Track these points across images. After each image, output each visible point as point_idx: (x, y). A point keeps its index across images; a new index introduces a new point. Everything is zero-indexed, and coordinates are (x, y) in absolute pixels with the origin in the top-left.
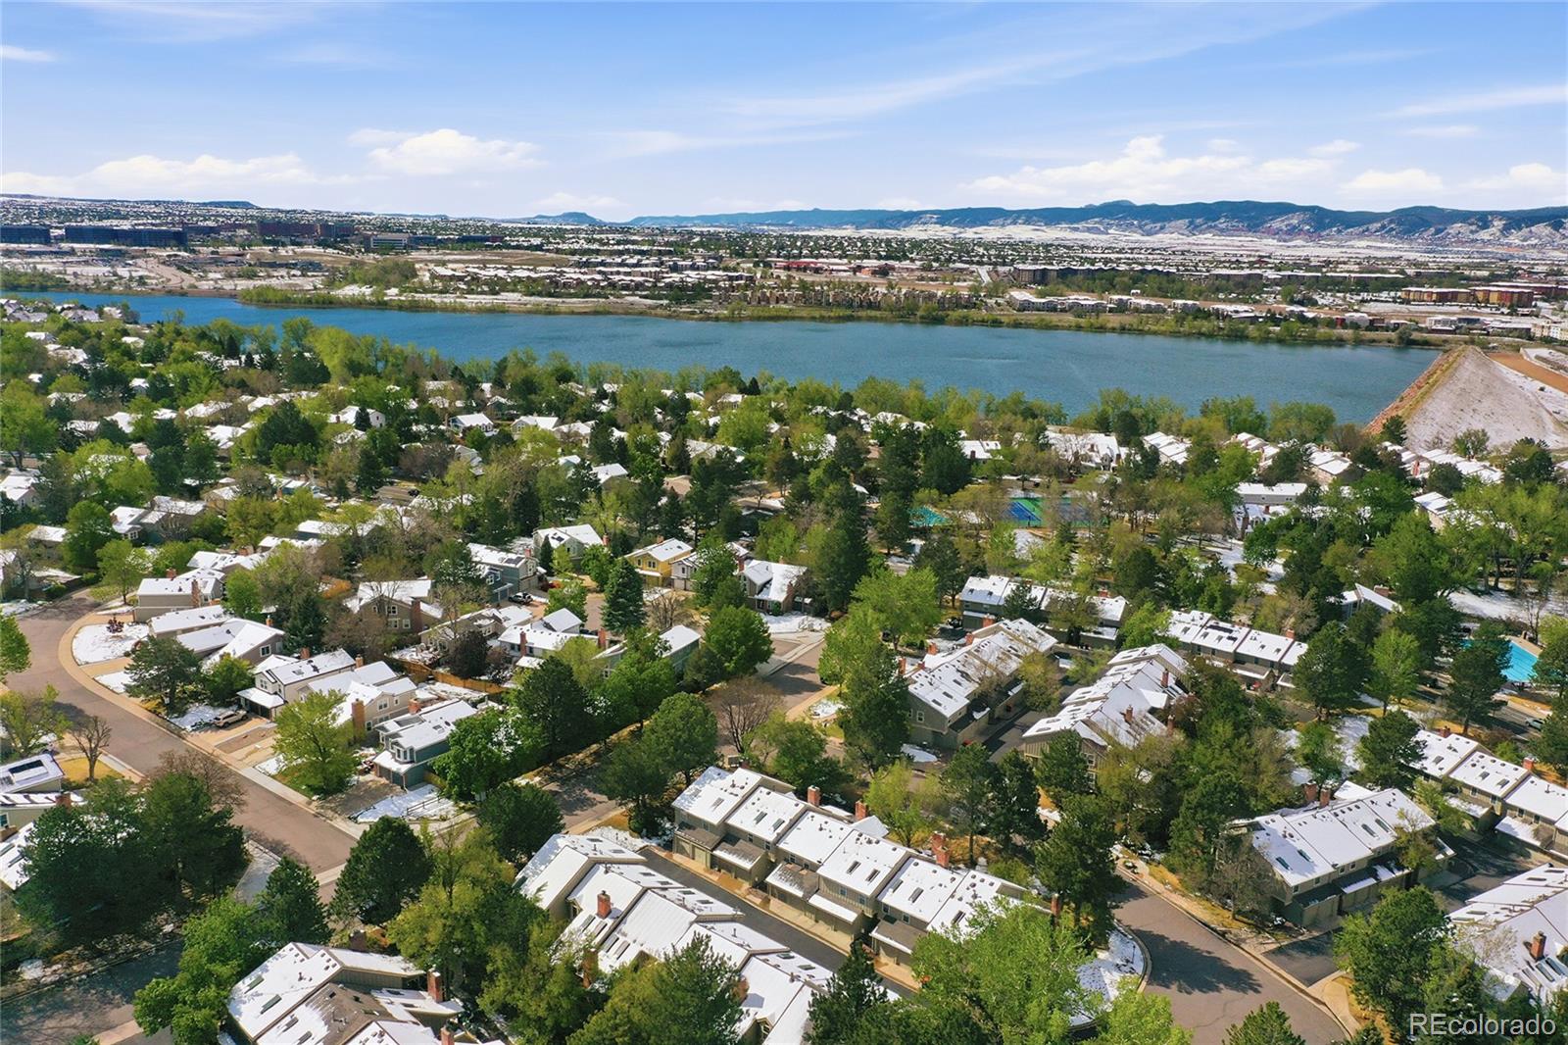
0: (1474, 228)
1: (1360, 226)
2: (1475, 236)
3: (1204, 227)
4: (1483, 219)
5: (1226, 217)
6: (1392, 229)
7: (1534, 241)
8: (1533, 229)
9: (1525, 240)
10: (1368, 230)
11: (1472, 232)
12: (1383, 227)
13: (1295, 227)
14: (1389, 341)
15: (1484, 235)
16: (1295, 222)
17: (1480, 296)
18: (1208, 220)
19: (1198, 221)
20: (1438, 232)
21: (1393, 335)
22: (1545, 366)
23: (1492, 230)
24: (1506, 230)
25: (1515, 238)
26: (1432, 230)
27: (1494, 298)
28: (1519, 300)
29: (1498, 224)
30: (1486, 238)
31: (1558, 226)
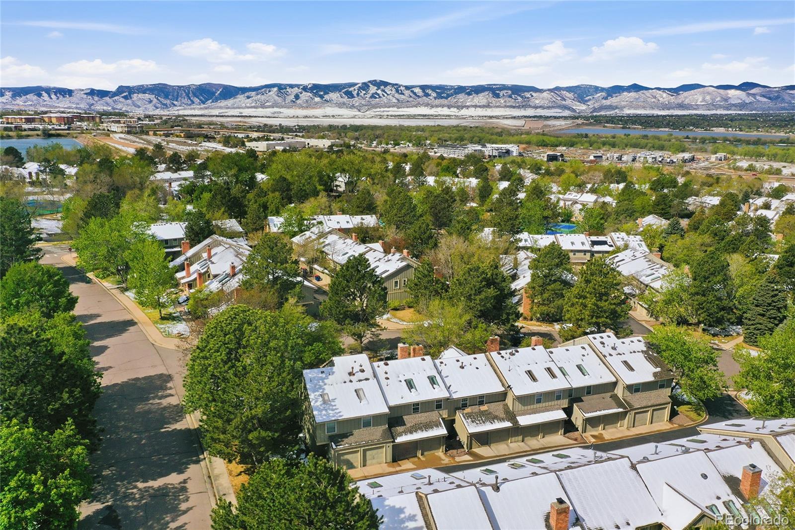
7: (30, 103)
8: (28, 97)
9: (25, 102)
14: (38, 135)
17: (46, 119)
21: (39, 133)
22: (127, 142)
23: (6, 97)
24: (14, 97)
25: (19, 101)
27: (54, 120)
28: (68, 121)
29: (8, 94)
30: (5, 101)
31: (40, 95)
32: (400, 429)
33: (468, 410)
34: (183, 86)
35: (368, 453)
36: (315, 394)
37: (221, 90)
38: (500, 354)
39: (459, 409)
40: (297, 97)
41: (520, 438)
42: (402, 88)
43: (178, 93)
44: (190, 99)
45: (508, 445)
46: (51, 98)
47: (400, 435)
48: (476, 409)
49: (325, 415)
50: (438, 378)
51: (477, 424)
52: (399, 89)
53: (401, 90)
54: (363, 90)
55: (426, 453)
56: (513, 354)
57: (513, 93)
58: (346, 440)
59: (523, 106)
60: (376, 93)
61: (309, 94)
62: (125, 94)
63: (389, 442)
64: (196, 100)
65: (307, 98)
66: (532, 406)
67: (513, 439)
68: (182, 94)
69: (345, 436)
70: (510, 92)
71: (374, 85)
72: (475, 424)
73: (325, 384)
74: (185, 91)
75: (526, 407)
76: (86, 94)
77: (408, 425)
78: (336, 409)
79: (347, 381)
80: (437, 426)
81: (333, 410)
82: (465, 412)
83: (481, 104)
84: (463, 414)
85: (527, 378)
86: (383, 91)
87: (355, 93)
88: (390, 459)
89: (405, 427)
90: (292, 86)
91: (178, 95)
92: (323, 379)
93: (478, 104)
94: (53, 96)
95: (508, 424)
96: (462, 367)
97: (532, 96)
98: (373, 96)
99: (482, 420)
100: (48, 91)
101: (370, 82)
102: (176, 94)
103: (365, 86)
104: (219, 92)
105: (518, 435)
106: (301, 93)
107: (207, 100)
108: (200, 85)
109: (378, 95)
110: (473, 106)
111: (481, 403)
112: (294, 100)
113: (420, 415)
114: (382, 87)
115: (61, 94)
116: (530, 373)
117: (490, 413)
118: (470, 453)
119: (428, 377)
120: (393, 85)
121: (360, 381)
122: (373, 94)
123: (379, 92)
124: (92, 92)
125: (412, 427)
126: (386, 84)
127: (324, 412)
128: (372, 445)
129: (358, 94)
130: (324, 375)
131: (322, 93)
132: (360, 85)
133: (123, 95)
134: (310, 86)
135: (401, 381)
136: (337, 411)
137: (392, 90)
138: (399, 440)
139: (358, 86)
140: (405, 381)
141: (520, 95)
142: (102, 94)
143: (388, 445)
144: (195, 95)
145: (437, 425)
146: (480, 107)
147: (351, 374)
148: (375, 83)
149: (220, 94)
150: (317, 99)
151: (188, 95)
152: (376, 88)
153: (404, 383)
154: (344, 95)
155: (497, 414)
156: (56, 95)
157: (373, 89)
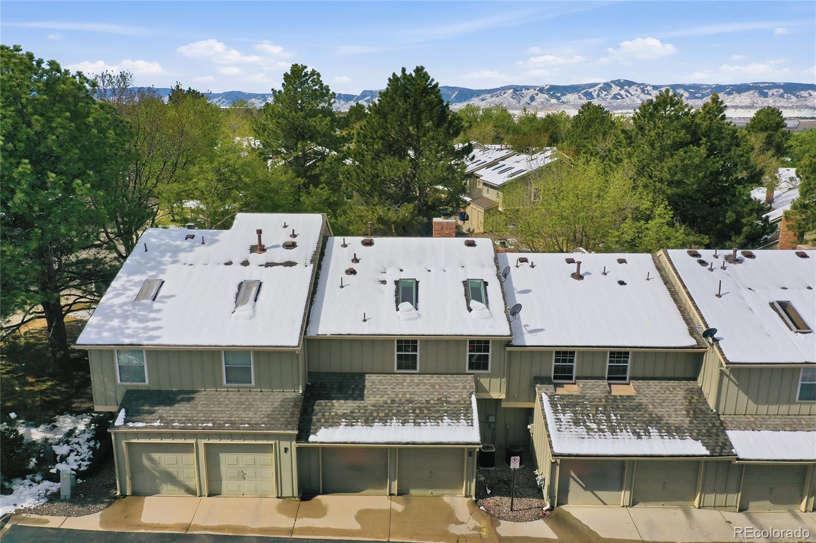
32: (341, 406)
33: (570, 389)
35: (226, 459)
36: (131, 278)
37: (456, 93)
38: (695, 255)
39: (543, 380)
40: (532, 99)
41: (735, 499)
42: (649, 88)
45: (688, 514)
47: (333, 422)
48: (597, 389)
49: (112, 329)
50: (494, 290)
51: (589, 429)
52: (646, 89)
53: (648, 91)
54: (605, 91)
55: (413, 492)
56: (735, 260)
57: (785, 92)
58: (161, 410)
59: (797, 107)
60: (619, 94)
61: (545, 95)
62: (368, 98)
63: (288, 437)
65: (542, 100)
66: (784, 409)
67: (710, 498)
69: (168, 398)
70: (781, 91)
71: (617, 85)
72: (582, 430)
73: (174, 262)
75: (763, 409)
77: (370, 399)
78: (154, 320)
79: (237, 260)
80: (455, 416)
81: (143, 320)
82: (560, 391)
83: (743, 105)
84: (551, 398)
85: (775, 320)
86: (627, 91)
87: (595, 94)
88: (290, 487)
89: (358, 403)
90: (527, 88)
92: (176, 251)
93: (739, 105)
95: (695, 448)
96: (578, 276)
97: (811, 95)
98: (615, 97)
99: (609, 420)
101: (612, 82)
103: (607, 87)
104: (454, 95)
105: (725, 491)
106: (537, 95)
109: (621, 95)
110: (733, 107)
111: (617, 375)
112: (529, 102)
113: (416, 379)
114: (626, 87)
116: (785, 309)
117: (639, 407)
118: (556, 517)
119: (465, 283)
120: (639, 85)
121: (268, 265)
122: (615, 95)
123: (622, 92)
125: (378, 407)
126: (630, 84)
127: (116, 323)
128: (231, 436)
129: (598, 95)
130: (187, 243)
131: (559, 95)
132: (601, 85)
133: (366, 99)
134: (547, 87)
135: (384, 282)
136: (151, 324)
137: (637, 90)
138: (323, 436)
139: (599, 86)
140: (397, 283)
141: (794, 95)
143: (284, 444)
145: (458, 413)
146: (742, 107)
147: (259, 248)
148: (619, 83)
149: (455, 97)
150: (554, 101)
152: (619, 88)
153: (391, 288)
154: (582, 96)
155: (659, 411)
157: (615, 90)
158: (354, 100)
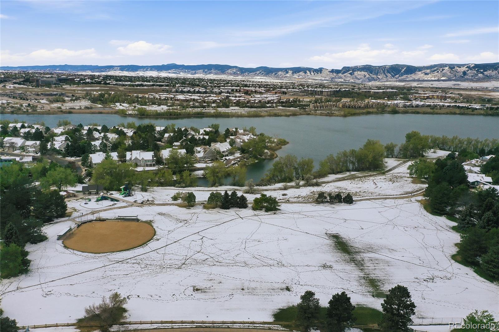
0: (285, 73)
1: (254, 72)
2: (286, 75)
3: (208, 72)
4: (286, 70)
5: (214, 69)
6: (263, 73)
7: (301, 77)
8: (300, 73)
9: (299, 77)
10: (256, 73)
11: (284, 74)
12: (260, 73)
13: (235, 73)
15: (288, 75)
16: (235, 71)
18: (209, 70)
19: (206, 70)
20: (276, 74)
23: (290, 74)
24: (293, 73)
25: (296, 76)
26: (274, 74)
29: (290, 72)
30: (289, 76)
31: (306, 73)
34: (381, 66)
37: (405, 68)
40: (465, 73)
43: (378, 71)
44: (385, 74)
46: (311, 74)
61: (473, 71)
62: (350, 72)
64: (389, 75)
65: (472, 74)
68: (380, 71)
74: (382, 70)
76: (329, 72)
90: (459, 66)
91: (378, 72)
94: (312, 73)
100: (310, 70)
102: (377, 71)
104: (403, 70)
106: (468, 71)
107: (396, 75)
108: (391, 66)
112: (463, 75)
115: (316, 72)
124: (332, 71)
131: (482, 71)
133: (349, 72)
134: (472, 66)
142: (338, 72)
144: (389, 72)
149: (404, 71)
150: (480, 75)
151: (384, 72)
156: (313, 72)
158: (342, 73)
